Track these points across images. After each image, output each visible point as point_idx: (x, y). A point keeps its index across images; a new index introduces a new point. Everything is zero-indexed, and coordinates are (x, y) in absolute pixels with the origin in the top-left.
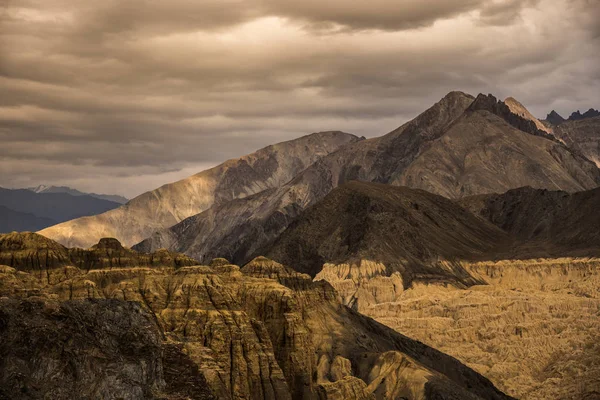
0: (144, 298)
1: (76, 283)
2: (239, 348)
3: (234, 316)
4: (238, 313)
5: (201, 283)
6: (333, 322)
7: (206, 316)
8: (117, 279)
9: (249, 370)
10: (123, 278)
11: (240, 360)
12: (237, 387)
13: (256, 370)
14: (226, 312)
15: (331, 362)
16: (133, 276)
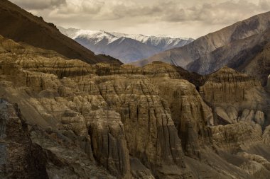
0: (115, 89)
1: (86, 82)
2: (152, 112)
3: (152, 98)
4: (154, 96)
5: (138, 83)
6: (257, 96)
7: (139, 98)
8: (104, 80)
9: (157, 121)
10: (107, 80)
11: (153, 117)
12: (151, 129)
13: (160, 121)
14: (149, 96)
15: (255, 113)
16: (111, 79)
